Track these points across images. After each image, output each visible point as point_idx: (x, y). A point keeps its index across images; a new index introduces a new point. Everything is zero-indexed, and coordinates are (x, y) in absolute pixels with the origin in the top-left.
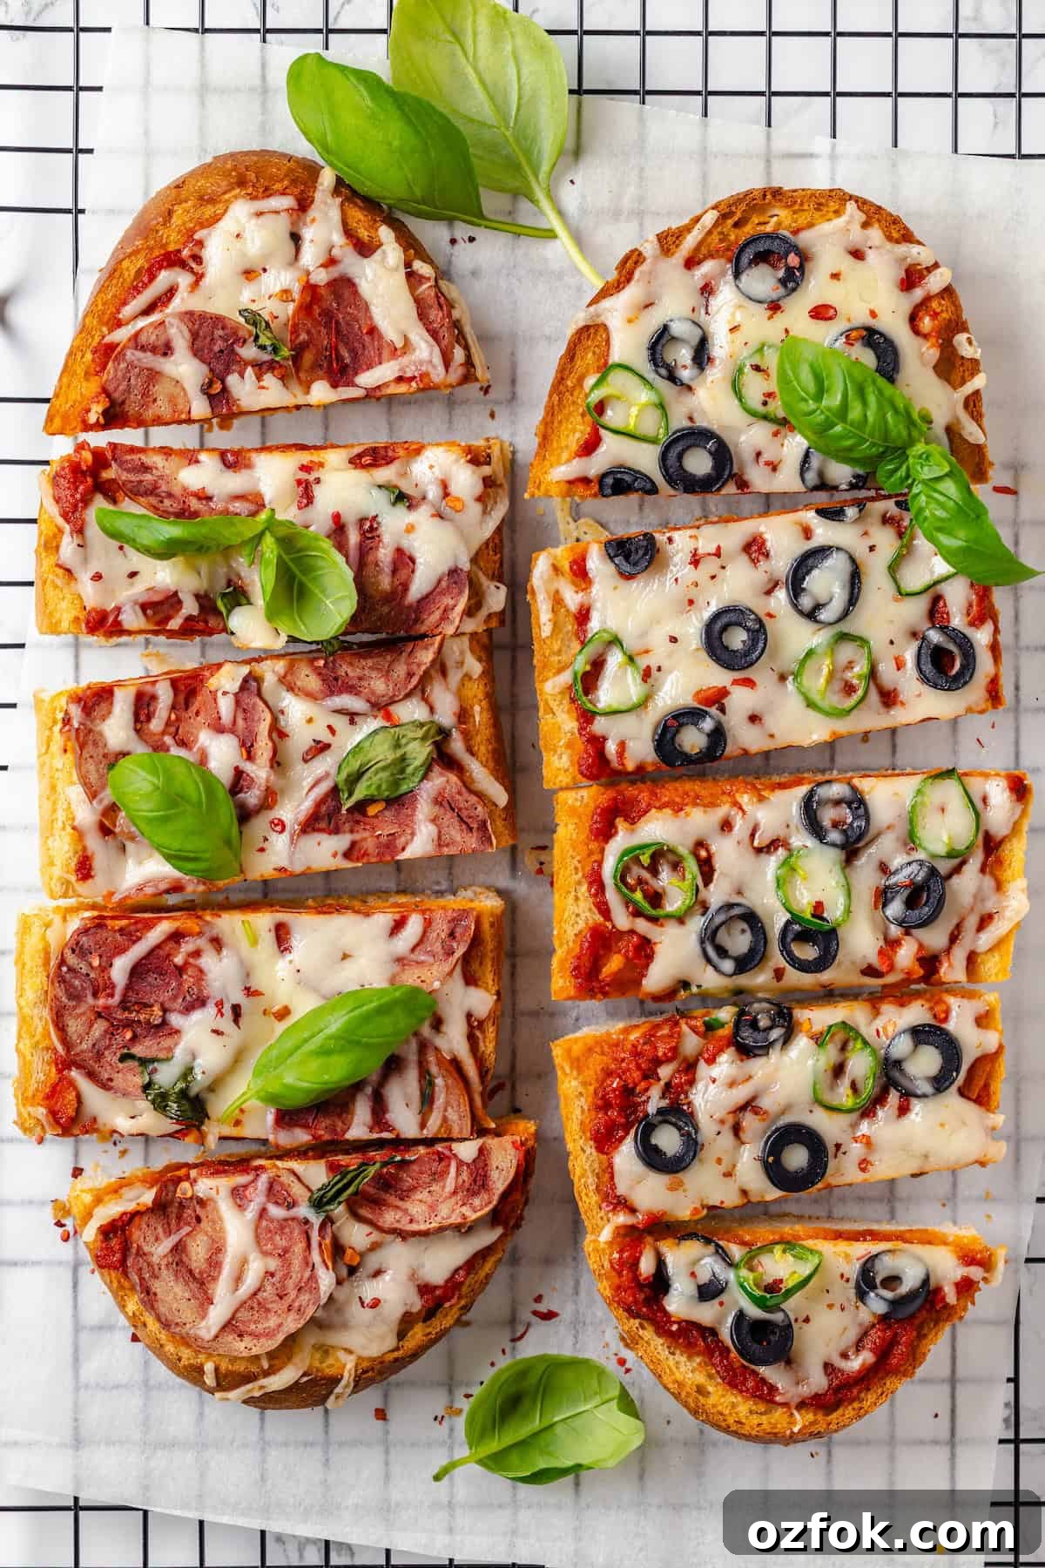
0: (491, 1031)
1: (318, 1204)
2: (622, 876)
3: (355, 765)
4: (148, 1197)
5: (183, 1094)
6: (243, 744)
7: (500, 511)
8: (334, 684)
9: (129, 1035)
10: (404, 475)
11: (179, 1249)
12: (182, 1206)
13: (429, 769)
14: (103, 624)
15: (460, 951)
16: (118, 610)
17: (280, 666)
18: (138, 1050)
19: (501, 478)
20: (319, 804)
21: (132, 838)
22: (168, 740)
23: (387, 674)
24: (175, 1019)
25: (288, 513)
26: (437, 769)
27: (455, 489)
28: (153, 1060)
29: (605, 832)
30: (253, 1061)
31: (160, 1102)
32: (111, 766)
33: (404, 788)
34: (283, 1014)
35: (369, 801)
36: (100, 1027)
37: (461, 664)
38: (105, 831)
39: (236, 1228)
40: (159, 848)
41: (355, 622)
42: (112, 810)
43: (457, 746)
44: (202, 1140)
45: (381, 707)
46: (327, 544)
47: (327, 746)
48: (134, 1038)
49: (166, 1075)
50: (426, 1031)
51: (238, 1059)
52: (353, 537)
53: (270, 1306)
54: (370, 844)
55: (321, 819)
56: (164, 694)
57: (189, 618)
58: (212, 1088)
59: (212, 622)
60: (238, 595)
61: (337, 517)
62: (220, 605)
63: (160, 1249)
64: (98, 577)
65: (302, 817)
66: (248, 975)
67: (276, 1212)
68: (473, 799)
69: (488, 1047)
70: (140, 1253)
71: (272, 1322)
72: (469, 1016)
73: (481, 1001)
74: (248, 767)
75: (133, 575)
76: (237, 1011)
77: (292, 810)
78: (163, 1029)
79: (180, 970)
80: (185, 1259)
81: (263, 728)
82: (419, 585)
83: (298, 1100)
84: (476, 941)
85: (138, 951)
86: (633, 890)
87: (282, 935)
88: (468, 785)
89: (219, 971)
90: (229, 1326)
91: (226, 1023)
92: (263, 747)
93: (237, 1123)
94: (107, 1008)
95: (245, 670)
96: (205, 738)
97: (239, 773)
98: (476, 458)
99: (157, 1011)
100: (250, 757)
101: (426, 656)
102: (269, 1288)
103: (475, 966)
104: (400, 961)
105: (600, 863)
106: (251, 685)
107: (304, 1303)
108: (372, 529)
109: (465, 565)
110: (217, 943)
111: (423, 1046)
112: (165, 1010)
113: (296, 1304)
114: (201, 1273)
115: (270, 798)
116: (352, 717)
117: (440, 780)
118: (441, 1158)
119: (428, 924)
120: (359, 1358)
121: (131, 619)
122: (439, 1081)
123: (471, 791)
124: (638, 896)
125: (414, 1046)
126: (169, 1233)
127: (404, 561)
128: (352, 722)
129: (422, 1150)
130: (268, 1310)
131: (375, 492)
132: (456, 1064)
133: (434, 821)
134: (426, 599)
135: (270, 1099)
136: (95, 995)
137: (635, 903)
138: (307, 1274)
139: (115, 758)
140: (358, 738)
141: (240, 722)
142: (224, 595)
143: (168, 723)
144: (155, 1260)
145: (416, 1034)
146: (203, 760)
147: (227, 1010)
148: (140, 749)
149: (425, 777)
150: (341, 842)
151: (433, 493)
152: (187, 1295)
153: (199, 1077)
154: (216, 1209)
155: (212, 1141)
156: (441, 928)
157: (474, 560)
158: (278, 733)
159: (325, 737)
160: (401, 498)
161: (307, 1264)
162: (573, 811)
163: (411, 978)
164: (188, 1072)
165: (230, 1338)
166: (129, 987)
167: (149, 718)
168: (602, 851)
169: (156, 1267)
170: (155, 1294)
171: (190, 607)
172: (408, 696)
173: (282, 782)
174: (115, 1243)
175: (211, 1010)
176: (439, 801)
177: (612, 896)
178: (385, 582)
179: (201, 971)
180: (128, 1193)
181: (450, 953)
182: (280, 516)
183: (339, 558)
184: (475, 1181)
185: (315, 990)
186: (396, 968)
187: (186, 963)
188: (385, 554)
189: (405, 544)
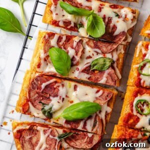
0: (109, 116)
1: (59, 137)
2: (137, 105)
3: (96, 62)
4: (28, 127)
5: (49, 112)
6: (76, 52)
7: (135, 23)
8: (96, 46)
9: (42, 98)
10: (119, 11)
11: (31, 138)
12: (33, 131)
13: (109, 68)
14: (55, 23)
15: (108, 99)
16: (59, 21)
17: (87, 40)
18: (43, 102)
19: (136, 17)
20: (87, 68)
21: (50, 63)
22: (62, 47)
23: (107, 47)
24: (51, 98)
25: (96, 12)
26: (110, 68)
27: (128, 17)
28: (45, 104)
29: (136, 96)
30: (64, 109)
31: (44, 113)
32: (51, 48)
33: (103, 70)
34: (72, 102)
35: (96, 70)
36: (37, 95)
37: (120, 50)
38: (45, 60)
39: (43, 138)
40: (54, 66)
41: (103, 36)
42: (48, 56)
43: (115, 65)
44: (50, 121)
45: (104, 53)
46: (102, 20)
47: (91, 57)
48: (43, 99)
49: (47, 108)
50: (98, 112)
51: (61, 108)
52: (107, 20)
54: (93, 78)
55: (86, 71)
56: (64, 38)
57: (72, 27)
58: (55, 112)
59: (76, 29)
60: (82, 25)
61: (105, 16)
62: (78, 26)
63: (27, 138)
64: (57, 14)
65: (83, 69)
66: (67, 93)
67: (51, 136)
68: (116, 76)
69: (108, 119)
70: (23, 137)
72: (106, 112)
73: (109, 110)
74: (76, 57)
75: (63, 16)
76: (63, 99)
77: (81, 67)
78: (49, 99)
79: (55, 89)
81: (81, 50)
82: (117, 33)
83: (70, 119)
84: (111, 98)
85: (48, 83)
86: (138, 108)
87: (75, 87)
88: (115, 73)
89: (62, 91)
91: (61, 101)
92: (80, 53)
93: (57, 120)
94: (39, 92)
95: (81, 38)
96: (69, 49)
97: (73, 57)
98: (133, 12)
99: (48, 95)
100: (77, 55)
101: (115, 46)
103: (110, 103)
104: (97, 98)
105: (133, 101)
106: (81, 41)
108: (111, 20)
109: (126, 31)
110: (63, 85)
111: (97, 115)
112: (50, 95)
115: (78, 64)
116: (98, 53)
117: (110, 70)
118: (85, 135)
119: (104, 93)
121: (61, 24)
122: (98, 123)
123: (116, 74)
124: (139, 109)
125: (95, 114)
126: (30, 135)
127: (115, 27)
128: (97, 54)
129: (82, 133)
131: (113, 13)
132: (102, 120)
133: (107, 77)
134: (117, 36)
135: (65, 118)
136: (37, 89)
137: (138, 110)
139: (51, 47)
140: (98, 58)
141: (77, 48)
142: (79, 24)
143: (63, 44)
145: (96, 113)
146: (68, 53)
147: (62, 99)
148: (56, 47)
149: (107, 69)
150: (88, 76)
151: (124, 16)
153: (53, 110)
154: (40, 133)
155: (52, 122)
156: (106, 94)
157: (128, 31)
158: (83, 52)
159: (91, 55)
160: (118, 15)
162: (130, 90)
163: (98, 102)
164: (51, 109)
166: (44, 89)
167: (60, 41)
168: (134, 99)
171: (72, 25)
172: (109, 53)
173: (81, 61)
174: (19, 134)
175: (58, 98)
176: (109, 74)
177: (134, 108)
178: (110, 30)
179: (59, 90)
180: (24, 125)
181: (106, 99)
182: (94, 12)
183: (103, 23)
185: (79, 99)
186: (95, 99)
187: (56, 88)
188: (112, 25)
189: (116, 24)
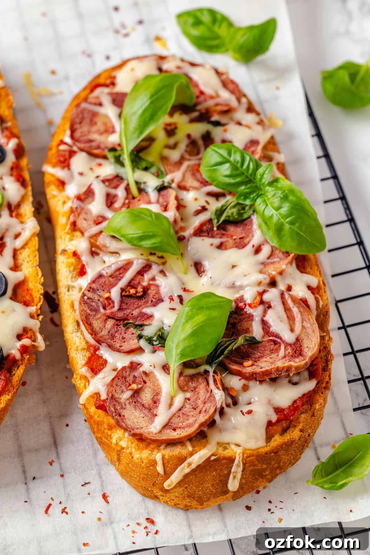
20: (202, 225)
33: (245, 216)
47: (206, 209)
53: (189, 414)
55: (204, 232)
63: (125, 396)
66: (183, 283)
70: (114, 398)
71: (191, 420)
76: (180, 298)
80: (139, 400)
90: (167, 426)
91: (176, 305)
94: (113, 313)
100: (166, 210)
102: (187, 406)
104: (263, 264)
107: (207, 408)
113: (204, 409)
114: (149, 405)
118: (276, 343)
120: (245, 449)
128: (216, 199)
130: (188, 416)
136: (104, 308)
138: (209, 395)
144: (122, 401)
147: (177, 300)
152: (142, 415)
161: (208, 391)
165: (168, 431)
169: (123, 404)
170: (124, 416)
181: (288, 255)
184: (295, 352)
186: (262, 267)
187: (149, 284)
